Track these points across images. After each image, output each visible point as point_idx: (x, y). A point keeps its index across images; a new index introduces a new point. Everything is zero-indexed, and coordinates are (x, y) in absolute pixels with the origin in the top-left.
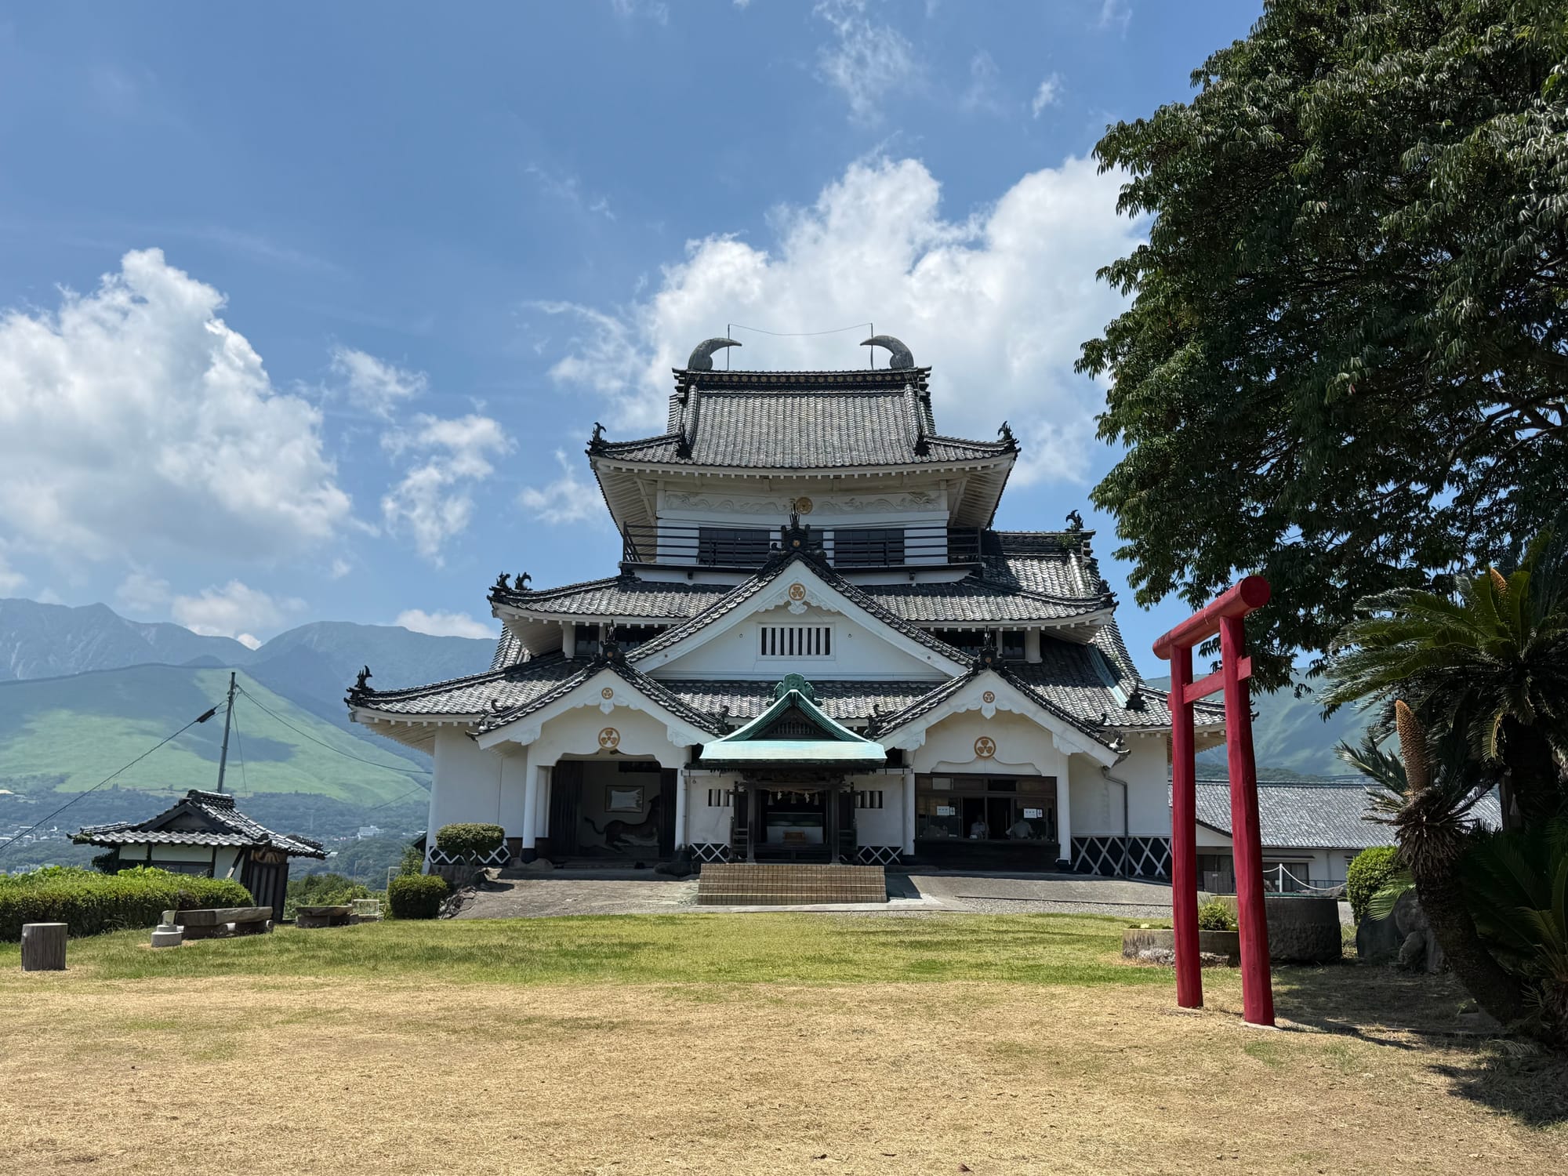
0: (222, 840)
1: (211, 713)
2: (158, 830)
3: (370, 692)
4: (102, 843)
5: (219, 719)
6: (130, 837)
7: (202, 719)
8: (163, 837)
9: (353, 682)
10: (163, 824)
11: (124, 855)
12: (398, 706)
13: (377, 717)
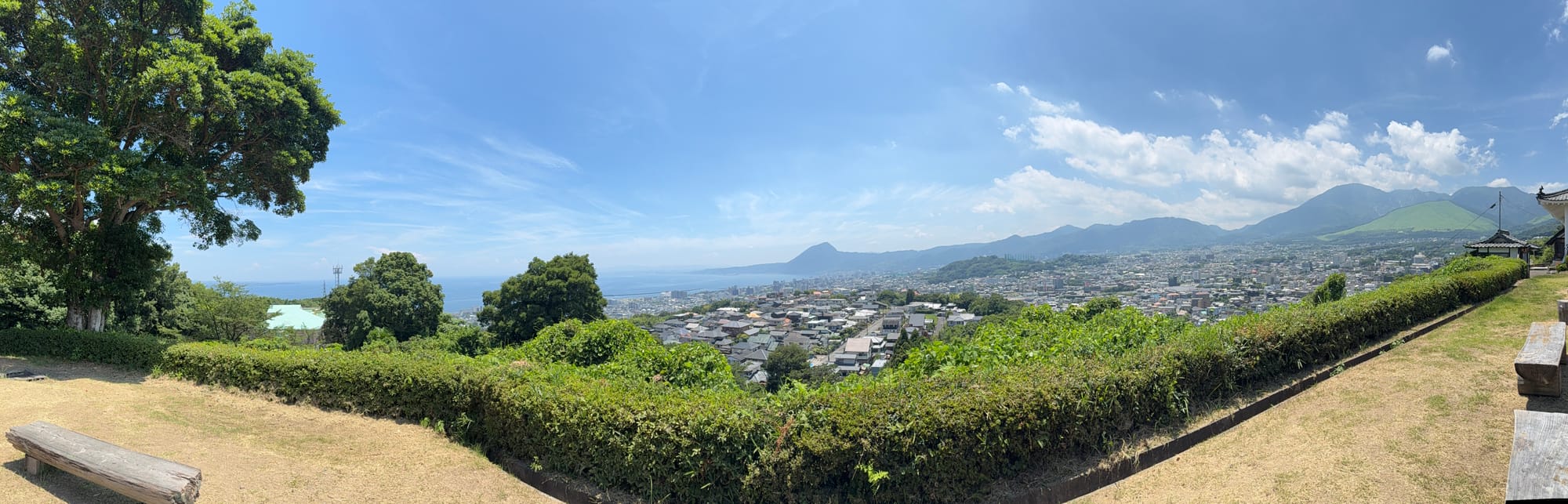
0: (1511, 245)
1: (1494, 205)
2: (1490, 243)
3: (1544, 194)
4: (1474, 248)
5: (1497, 206)
6: (1481, 245)
7: (1492, 207)
8: (1492, 245)
9: (1538, 192)
10: (1491, 241)
11: (1480, 251)
12: (1554, 199)
13: (1548, 202)
